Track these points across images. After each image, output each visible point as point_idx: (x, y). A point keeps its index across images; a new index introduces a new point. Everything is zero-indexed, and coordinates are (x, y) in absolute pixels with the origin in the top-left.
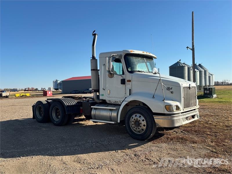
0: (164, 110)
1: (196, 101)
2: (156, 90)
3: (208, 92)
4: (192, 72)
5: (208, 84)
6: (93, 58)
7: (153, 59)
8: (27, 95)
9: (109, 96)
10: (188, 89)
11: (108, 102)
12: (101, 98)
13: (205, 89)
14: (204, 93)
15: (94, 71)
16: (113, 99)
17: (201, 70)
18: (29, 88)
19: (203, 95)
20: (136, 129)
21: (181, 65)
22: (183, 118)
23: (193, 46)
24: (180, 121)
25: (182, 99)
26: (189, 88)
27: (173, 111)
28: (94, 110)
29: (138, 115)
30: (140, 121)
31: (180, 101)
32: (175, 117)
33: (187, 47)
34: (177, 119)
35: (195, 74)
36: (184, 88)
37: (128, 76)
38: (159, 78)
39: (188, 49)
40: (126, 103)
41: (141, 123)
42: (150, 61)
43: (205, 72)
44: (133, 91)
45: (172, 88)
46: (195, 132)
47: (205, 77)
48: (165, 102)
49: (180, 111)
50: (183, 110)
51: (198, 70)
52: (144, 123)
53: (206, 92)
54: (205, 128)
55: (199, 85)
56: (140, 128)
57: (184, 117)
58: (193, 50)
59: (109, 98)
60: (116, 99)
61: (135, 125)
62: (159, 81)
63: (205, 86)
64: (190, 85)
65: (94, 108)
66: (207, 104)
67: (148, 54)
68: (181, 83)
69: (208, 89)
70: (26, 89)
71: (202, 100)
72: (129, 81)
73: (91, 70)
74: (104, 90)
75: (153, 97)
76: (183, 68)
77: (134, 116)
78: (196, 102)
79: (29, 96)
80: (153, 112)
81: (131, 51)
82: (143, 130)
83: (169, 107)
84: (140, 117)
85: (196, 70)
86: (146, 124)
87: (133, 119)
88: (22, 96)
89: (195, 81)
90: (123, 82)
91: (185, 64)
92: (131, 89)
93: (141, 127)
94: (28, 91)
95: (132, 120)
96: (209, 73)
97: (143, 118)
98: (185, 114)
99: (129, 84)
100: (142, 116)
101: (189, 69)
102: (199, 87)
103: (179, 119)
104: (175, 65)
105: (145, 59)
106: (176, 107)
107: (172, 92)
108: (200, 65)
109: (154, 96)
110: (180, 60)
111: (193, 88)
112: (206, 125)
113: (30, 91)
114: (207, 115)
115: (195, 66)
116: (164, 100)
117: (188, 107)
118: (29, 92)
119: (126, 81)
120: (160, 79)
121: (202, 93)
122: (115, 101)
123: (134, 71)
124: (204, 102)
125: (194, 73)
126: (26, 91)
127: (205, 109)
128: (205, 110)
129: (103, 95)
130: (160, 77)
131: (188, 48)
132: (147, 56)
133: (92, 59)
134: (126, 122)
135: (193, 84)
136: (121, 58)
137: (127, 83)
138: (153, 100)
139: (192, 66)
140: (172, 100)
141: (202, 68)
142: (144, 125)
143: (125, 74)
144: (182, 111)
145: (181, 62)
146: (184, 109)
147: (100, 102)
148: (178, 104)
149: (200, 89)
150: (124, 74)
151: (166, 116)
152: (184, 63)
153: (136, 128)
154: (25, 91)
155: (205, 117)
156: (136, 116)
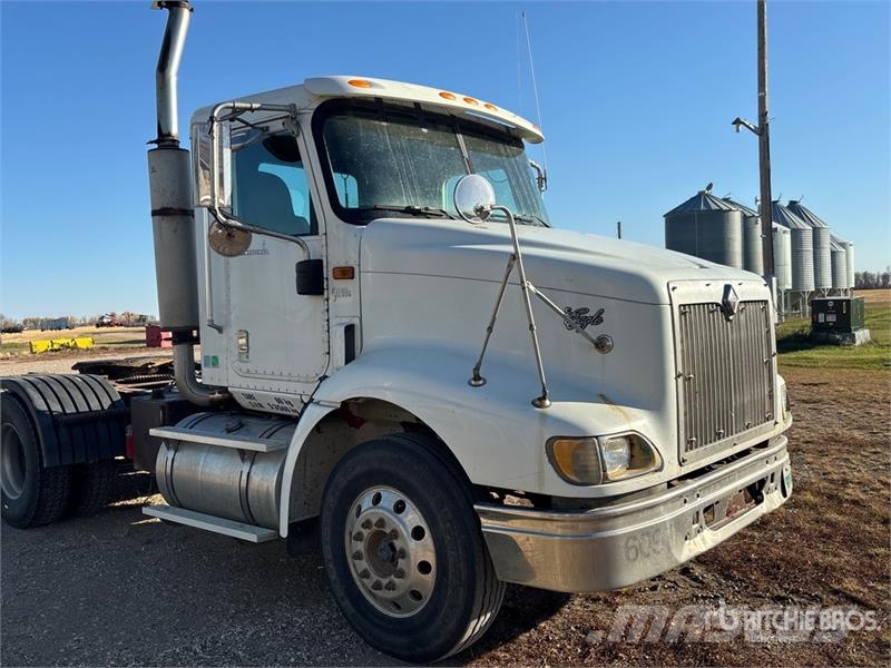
0: (541, 472)
1: (771, 391)
2: (490, 329)
3: (832, 318)
4: (758, 230)
5: (828, 284)
6: (165, 141)
7: (521, 146)
8: (79, 346)
9: (244, 367)
10: (719, 315)
11: (244, 403)
12: (208, 377)
13: (818, 306)
14: (815, 322)
15: (167, 222)
16: (267, 385)
17: (800, 227)
18: (113, 315)
19: (807, 331)
20: (378, 586)
21: (714, 207)
22: (678, 522)
23: (763, 115)
24: (660, 547)
25: (674, 388)
26: (726, 308)
27: (606, 480)
28: (168, 449)
29: (391, 496)
30: (395, 534)
31: (655, 405)
32: (620, 521)
33: (737, 122)
34: (632, 536)
35: (772, 239)
36: (683, 314)
37: (338, 243)
38: (510, 249)
39: (738, 131)
40: (322, 412)
41: (403, 554)
42: (500, 154)
43: (816, 232)
44: (370, 338)
45: (602, 311)
46: (768, 574)
47: (814, 254)
48: (544, 416)
49: (660, 469)
50: (681, 462)
51: (786, 225)
52: (423, 550)
53: (821, 320)
54: (830, 537)
55: (790, 287)
56: (397, 581)
57: (688, 507)
58: (762, 131)
59: (245, 382)
60: (283, 386)
61: (371, 561)
62: (510, 267)
63: (818, 291)
64: (727, 288)
65: (167, 441)
66: (826, 376)
67: (479, 107)
68: (661, 282)
69: (831, 304)
70: (102, 318)
71: (805, 354)
72: (346, 273)
73: (154, 213)
74: (220, 330)
75: (477, 378)
76: (719, 218)
77: (366, 500)
78: (771, 397)
79: (88, 349)
80: (474, 480)
81: (351, 83)
82: (417, 595)
83: (573, 453)
84: (400, 507)
85: (775, 225)
86: (431, 559)
87: (362, 519)
88: (56, 350)
89: (770, 270)
90: (311, 279)
91: (732, 203)
92: (356, 321)
93: (401, 574)
94: (109, 325)
95: (355, 524)
96: (832, 238)
97: (413, 517)
98: (694, 490)
99: (346, 293)
100: (409, 505)
101: (746, 219)
102: (792, 298)
103: (645, 532)
104: (688, 209)
105: (460, 137)
106: (631, 446)
107: (601, 344)
108: (793, 206)
109: (477, 369)
110: (710, 187)
111: (751, 306)
112: (833, 516)
113: (117, 325)
114: (834, 439)
115: (770, 210)
116: (544, 398)
117: (719, 436)
118: (116, 328)
119: (328, 272)
120: (514, 257)
121: (803, 322)
122: (279, 400)
123: (376, 209)
124: (814, 365)
125: (770, 235)
126: (103, 325)
127: (820, 406)
128: (819, 411)
129: (215, 362)
130: (512, 241)
131: (741, 126)
132: (478, 124)
133: (156, 146)
134: (326, 533)
135: (751, 287)
136: (298, 124)
137: (333, 284)
138: (472, 397)
139: (759, 203)
140: (605, 399)
141: (803, 219)
142: (424, 567)
143: (321, 230)
144: (672, 470)
145: (713, 192)
146: (684, 455)
147: (212, 401)
148: (640, 422)
149: (795, 307)
150: (317, 234)
151: (557, 510)
152: (726, 200)
153: (375, 578)
154: (98, 326)
155: (822, 454)
156: (377, 499)
